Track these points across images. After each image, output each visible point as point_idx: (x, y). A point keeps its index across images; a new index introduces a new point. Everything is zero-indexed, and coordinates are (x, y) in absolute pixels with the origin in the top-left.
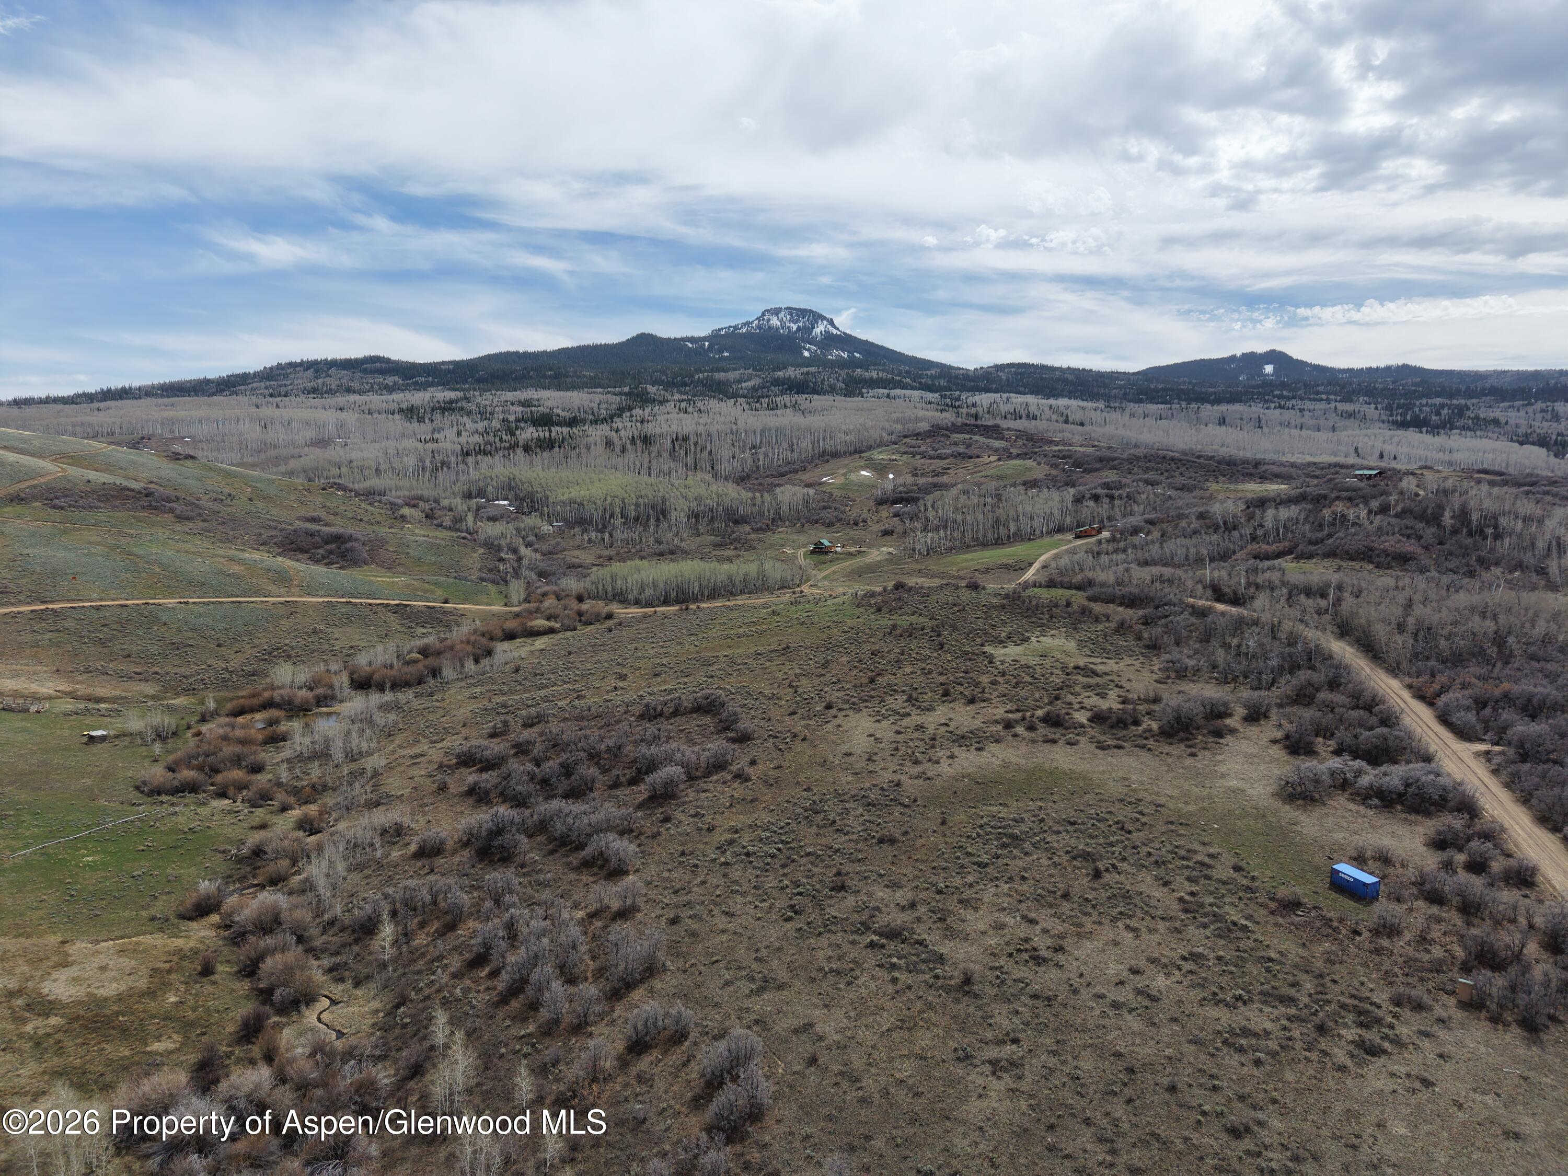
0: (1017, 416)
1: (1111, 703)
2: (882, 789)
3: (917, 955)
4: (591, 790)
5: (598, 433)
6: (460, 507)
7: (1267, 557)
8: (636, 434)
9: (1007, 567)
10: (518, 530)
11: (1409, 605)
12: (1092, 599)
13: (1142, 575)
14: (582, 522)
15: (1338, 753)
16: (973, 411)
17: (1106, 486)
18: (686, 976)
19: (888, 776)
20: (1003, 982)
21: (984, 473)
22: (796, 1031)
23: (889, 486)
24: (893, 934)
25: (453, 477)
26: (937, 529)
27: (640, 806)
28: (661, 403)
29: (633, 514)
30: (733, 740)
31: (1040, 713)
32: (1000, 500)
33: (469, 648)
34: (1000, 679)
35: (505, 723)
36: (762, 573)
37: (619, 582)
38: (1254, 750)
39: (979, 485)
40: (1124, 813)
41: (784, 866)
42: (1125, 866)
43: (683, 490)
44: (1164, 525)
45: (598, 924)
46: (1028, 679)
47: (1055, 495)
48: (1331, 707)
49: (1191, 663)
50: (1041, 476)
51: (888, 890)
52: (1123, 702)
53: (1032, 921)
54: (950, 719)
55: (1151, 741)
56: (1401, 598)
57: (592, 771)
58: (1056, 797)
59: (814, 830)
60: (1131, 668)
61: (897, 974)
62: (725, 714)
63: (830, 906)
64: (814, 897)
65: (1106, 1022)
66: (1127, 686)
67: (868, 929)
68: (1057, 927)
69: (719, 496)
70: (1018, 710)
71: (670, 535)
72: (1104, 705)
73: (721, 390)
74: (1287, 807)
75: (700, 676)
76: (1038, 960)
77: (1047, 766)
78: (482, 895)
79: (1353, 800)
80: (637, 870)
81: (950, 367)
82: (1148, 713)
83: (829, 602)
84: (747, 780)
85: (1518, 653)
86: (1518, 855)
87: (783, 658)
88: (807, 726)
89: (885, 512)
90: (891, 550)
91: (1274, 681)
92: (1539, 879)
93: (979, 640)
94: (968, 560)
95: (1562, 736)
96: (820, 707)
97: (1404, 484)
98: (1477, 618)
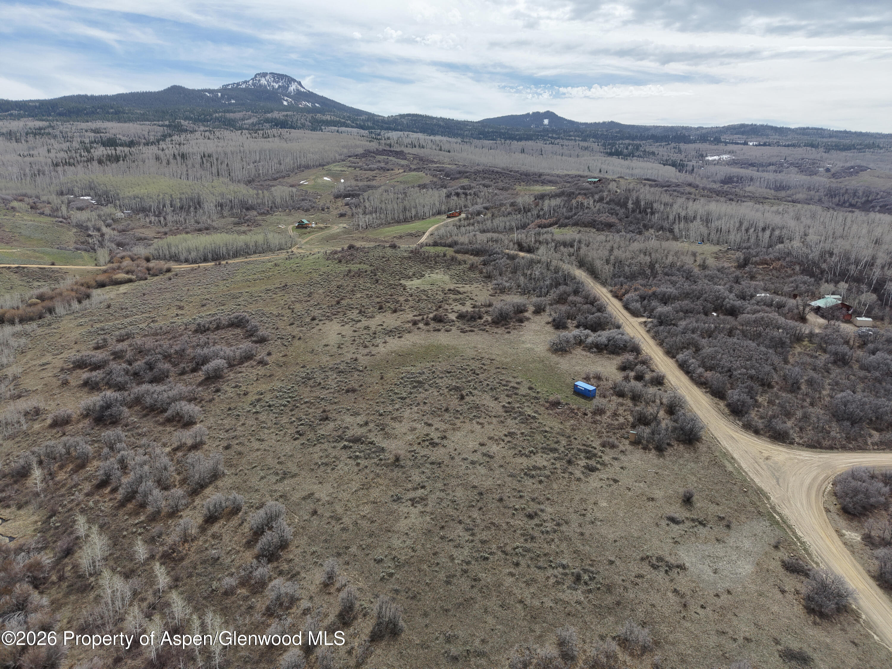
0: (413, 146)
1: (468, 308)
2: (347, 363)
3: (370, 450)
4: (167, 377)
6: (55, 201)
7: (545, 226)
8: (176, 153)
9: (411, 235)
10: (99, 216)
11: (611, 250)
12: (457, 252)
13: (482, 238)
14: (144, 210)
15: (578, 327)
16: (388, 142)
17: (463, 188)
18: (237, 477)
19: (350, 356)
20: (416, 458)
21: (396, 180)
22: (304, 499)
23: (342, 187)
24: (356, 440)
25: (48, 181)
26: (371, 213)
27: (200, 384)
28: (191, 132)
29: (179, 205)
30: (256, 342)
31: (431, 316)
32: (406, 195)
33: (74, 294)
34: (410, 298)
35: (105, 340)
36: (266, 241)
37: (173, 249)
38: (538, 328)
39: (394, 187)
40: (475, 365)
41: (291, 410)
42: (475, 392)
43: (211, 189)
44: (493, 210)
45: (180, 454)
46: (424, 297)
47: (436, 193)
48: (574, 304)
49: (507, 285)
50: (428, 182)
51: (352, 417)
52: (474, 307)
53: (430, 425)
54: (384, 322)
55: (488, 327)
56: (608, 246)
57: (166, 366)
58: (440, 360)
59: (309, 389)
60: (477, 289)
61: (359, 461)
62: (249, 327)
63: (320, 429)
64: (310, 425)
65: (468, 471)
66: (476, 298)
67: (342, 439)
68: (443, 426)
69: (235, 192)
70: (420, 315)
71: (204, 218)
72: (464, 309)
73: (231, 125)
74: (554, 356)
76: (434, 445)
77: (435, 344)
78: (100, 445)
79: (584, 350)
80: (202, 421)
81: (374, 115)
82: (486, 312)
83: (310, 258)
84: (266, 364)
85: (660, 272)
86: (657, 370)
87: (283, 292)
88: (301, 331)
89: (340, 203)
90: (345, 225)
91: (548, 292)
92: (665, 381)
93: (397, 277)
94: (389, 231)
95: (677, 312)
96: (308, 320)
97: (610, 186)
98: (642, 255)
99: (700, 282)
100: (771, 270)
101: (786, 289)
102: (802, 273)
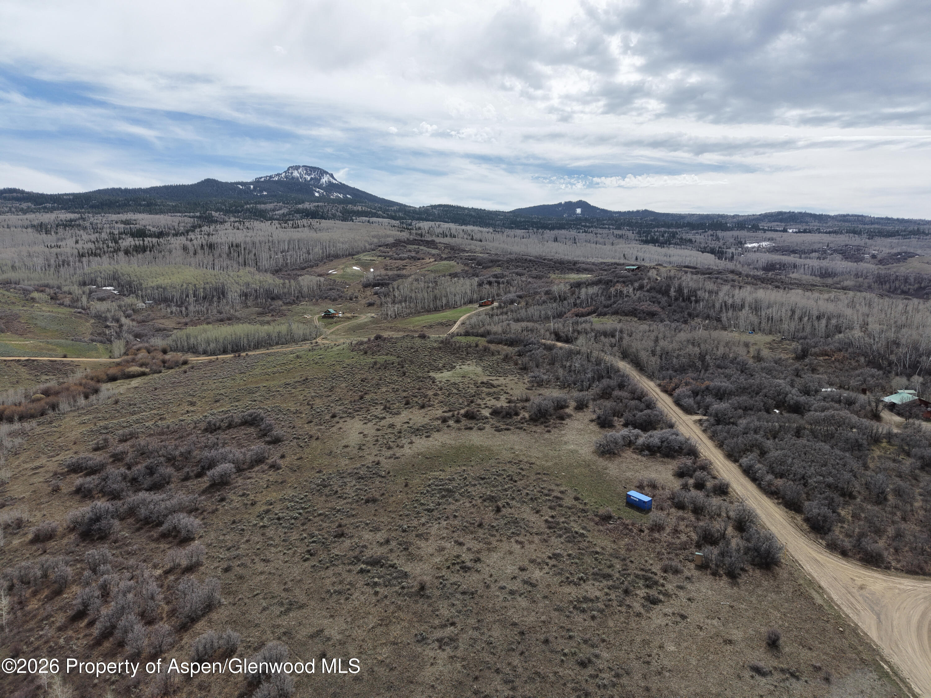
0: (444, 235)
1: (502, 403)
2: (368, 467)
3: (391, 575)
4: (168, 483)
5: (178, 242)
6: (76, 291)
7: (583, 315)
8: (204, 243)
9: (442, 324)
10: (120, 307)
11: (657, 340)
12: (490, 342)
13: (516, 327)
14: (166, 300)
15: (626, 425)
16: (419, 232)
17: (495, 276)
18: (235, 607)
19: (371, 458)
20: (444, 586)
21: (427, 269)
22: (312, 637)
23: (371, 277)
24: (375, 562)
25: (72, 271)
26: (400, 302)
27: (204, 492)
28: (221, 223)
29: (202, 294)
30: (269, 443)
31: (462, 411)
32: (437, 284)
33: (81, 389)
34: (439, 392)
35: (106, 440)
36: (290, 331)
37: (192, 340)
38: (581, 427)
39: (424, 276)
40: (513, 470)
41: (303, 524)
42: (514, 503)
43: (236, 279)
44: (527, 299)
45: (172, 578)
46: (455, 391)
47: (468, 282)
48: (620, 399)
49: (545, 377)
50: (459, 271)
51: (371, 533)
52: (509, 402)
53: (461, 544)
54: (410, 419)
55: (525, 424)
56: (653, 336)
57: (169, 470)
58: (473, 463)
59: (323, 498)
60: (513, 382)
61: (378, 589)
62: (263, 426)
63: (334, 548)
64: (323, 543)
65: (507, 604)
66: (511, 392)
67: (359, 560)
68: (476, 546)
69: (260, 282)
70: (450, 411)
71: (227, 308)
72: (498, 404)
73: (262, 216)
74: (601, 459)
75: (247, 401)
76: (466, 569)
77: (467, 444)
78: (83, 566)
79: (635, 453)
80: (201, 537)
81: (405, 206)
82: (523, 408)
83: (334, 349)
84: (278, 469)
85: (711, 364)
86: (720, 477)
87: (303, 386)
88: (319, 430)
89: (369, 292)
90: (373, 315)
91: (590, 386)
92: (730, 490)
93: (426, 369)
94: (419, 321)
95: (736, 409)
96: (328, 417)
97: (650, 274)
98: (690, 346)
99: (757, 375)
100: (833, 362)
101: (853, 383)
102: (867, 366)
